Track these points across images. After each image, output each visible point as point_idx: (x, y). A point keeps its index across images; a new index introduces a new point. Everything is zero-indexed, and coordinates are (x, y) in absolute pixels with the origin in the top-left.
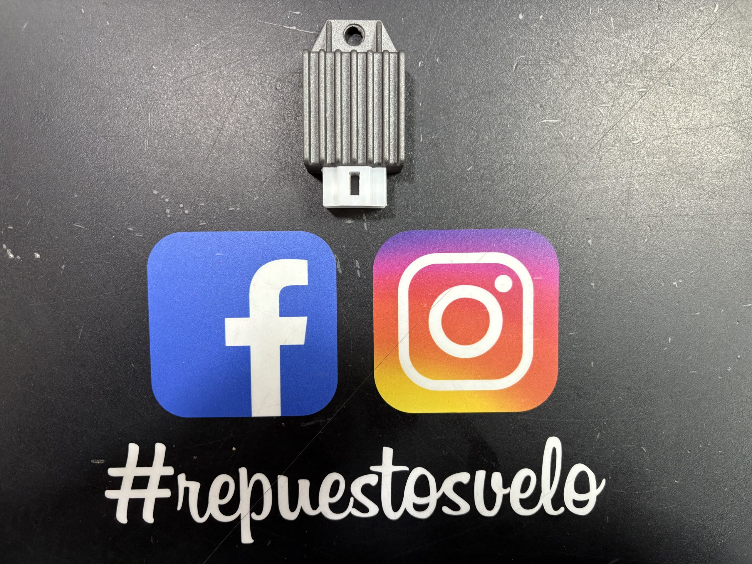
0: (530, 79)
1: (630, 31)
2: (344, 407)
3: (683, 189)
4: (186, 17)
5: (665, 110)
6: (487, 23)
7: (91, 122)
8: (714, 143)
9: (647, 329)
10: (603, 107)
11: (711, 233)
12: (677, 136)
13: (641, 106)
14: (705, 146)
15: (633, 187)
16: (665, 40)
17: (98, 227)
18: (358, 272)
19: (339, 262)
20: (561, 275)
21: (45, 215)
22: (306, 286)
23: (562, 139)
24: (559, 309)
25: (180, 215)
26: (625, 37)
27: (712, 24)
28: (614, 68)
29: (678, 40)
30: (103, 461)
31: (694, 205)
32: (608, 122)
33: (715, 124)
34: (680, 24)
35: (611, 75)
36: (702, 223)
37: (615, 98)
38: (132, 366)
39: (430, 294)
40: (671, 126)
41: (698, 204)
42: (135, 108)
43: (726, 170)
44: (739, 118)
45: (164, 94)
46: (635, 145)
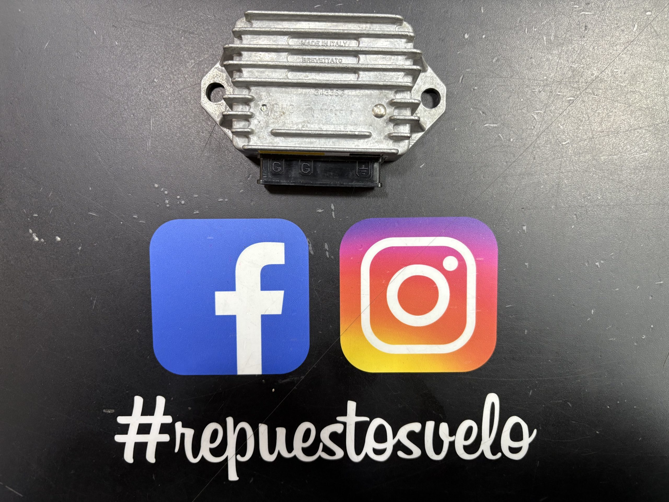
0: (474, 89)
1: (560, 48)
2: (315, 367)
3: (605, 183)
4: (183, 38)
5: (590, 116)
6: (438, 42)
7: (103, 127)
8: (632, 144)
9: (573, 303)
10: (536, 113)
11: (628, 221)
12: (600, 138)
13: (569, 112)
14: (624, 147)
15: (562, 181)
16: (590, 55)
17: (108, 214)
18: (327, 253)
19: (310, 245)
20: (499, 257)
21: (65, 205)
22: (283, 264)
23: (502, 140)
24: (498, 285)
25: (178, 205)
26: (556, 53)
27: (631, 42)
28: (547, 80)
29: (602, 56)
30: (113, 411)
31: (615, 197)
32: (540, 126)
33: (633, 128)
34: (604, 41)
35: (543, 86)
36: (621, 213)
37: (547, 106)
38: (137, 332)
39: (388, 272)
40: (595, 130)
41: (618, 196)
42: (140, 115)
43: (642, 167)
44: (654, 122)
45: (164, 103)
46: (564, 146)
